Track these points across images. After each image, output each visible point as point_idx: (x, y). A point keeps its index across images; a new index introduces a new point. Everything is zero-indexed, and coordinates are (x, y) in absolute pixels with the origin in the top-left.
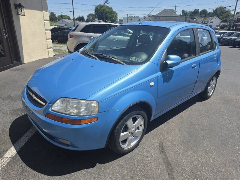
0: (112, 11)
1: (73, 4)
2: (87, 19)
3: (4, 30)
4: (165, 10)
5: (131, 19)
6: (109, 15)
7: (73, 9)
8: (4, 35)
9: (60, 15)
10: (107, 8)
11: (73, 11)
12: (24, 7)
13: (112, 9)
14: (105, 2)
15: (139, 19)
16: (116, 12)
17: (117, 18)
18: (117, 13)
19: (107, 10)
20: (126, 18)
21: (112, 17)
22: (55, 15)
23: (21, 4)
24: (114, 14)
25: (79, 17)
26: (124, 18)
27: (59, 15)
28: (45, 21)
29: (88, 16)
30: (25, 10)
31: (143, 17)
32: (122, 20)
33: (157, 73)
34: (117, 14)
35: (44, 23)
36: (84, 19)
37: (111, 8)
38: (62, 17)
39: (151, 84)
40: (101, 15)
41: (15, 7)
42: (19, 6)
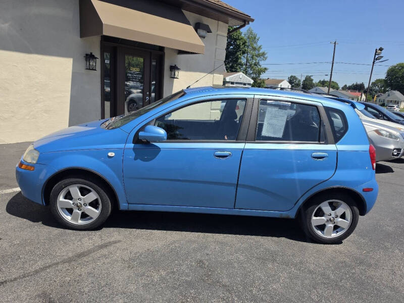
1: (333, 63)
2: (370, 88)
8: (147, 98)
11: (331, 75)
12: (179, 69)
14: (377, 60)
22: (312, 80)
23: (177, 66)
27: (320, 81)
36: (364, 87)
38: (324, 83)
39: (110, 154)
40: (398, 82)
41: (169, 69)
42: (174, 68)
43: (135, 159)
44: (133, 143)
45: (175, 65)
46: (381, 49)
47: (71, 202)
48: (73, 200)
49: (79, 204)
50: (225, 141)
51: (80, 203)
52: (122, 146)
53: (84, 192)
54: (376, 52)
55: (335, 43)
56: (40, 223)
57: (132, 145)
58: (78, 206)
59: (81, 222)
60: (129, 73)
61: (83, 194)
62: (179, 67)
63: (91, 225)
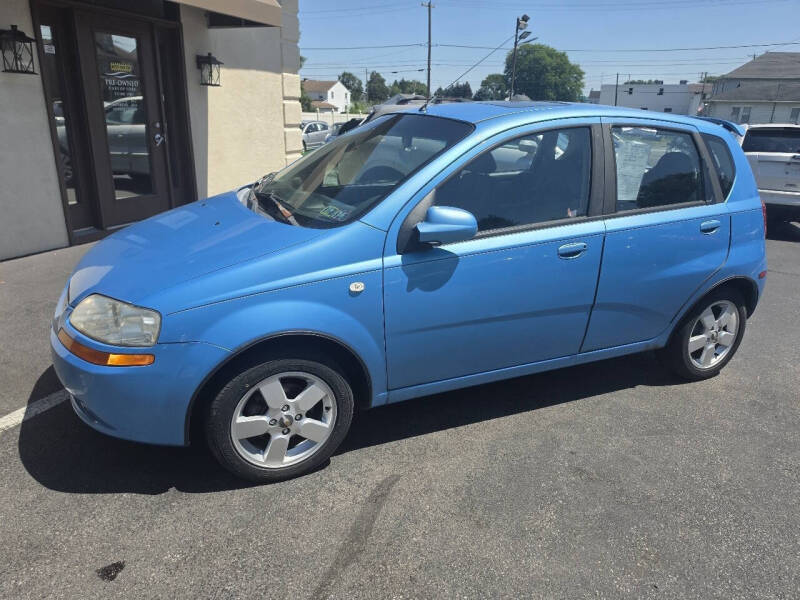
0: (566, 62)
1: (430, 47)
2: (479, 93)
3: (158, 125)
4: (770, 57)
5: (631, 89)
6: (552, 78)
7: (429, 61)
8: (158, 136)
9: (399, 80)
10: (548, 55)
11: (429, 70)
12: (219, 63)
13: (566, 57)
14: (521, 38)
15: (662, 90)
16: (578, 66)
17: (582, 85)
18: (582, 69)
19: (549, 60)
20: (612, 86)
21: (563, 84)
22: (383, 81)
23: (213, 55)
24: (570, 73)
25: (455, 85)
26: (603, 87)
27: (396, 82)
28: (285, 102)
29: (484, 84)
30: (222, 71)
31: (678, 83)
32: (599, 93)
33: (385, 259)
34: (580, 74)
35: (284, 105)
36: (470, 91)
37: (564, 55)
38: (403, 86)
39: (353, 288)
40: (524, 79)
41: (195, 64)
42: (206, 61)
43: (410, 288)
44: (398, 254)
45: (210, 54)
46: (525, 18)
47: (264, 418)
48: (270, 412)
49: (286, 420)
50: (569, 220)
51: (287, 416)
52: (376, 263)
53: (294, 387)
54: (518, 23)
55: (429, 6)
56: (172, 490)
57: (397, 259)
58: (282, 425)
59: (289, 460)
60: (109, 77)
61: (291, 395)
62: (218, 59)
63: (313, 459)
